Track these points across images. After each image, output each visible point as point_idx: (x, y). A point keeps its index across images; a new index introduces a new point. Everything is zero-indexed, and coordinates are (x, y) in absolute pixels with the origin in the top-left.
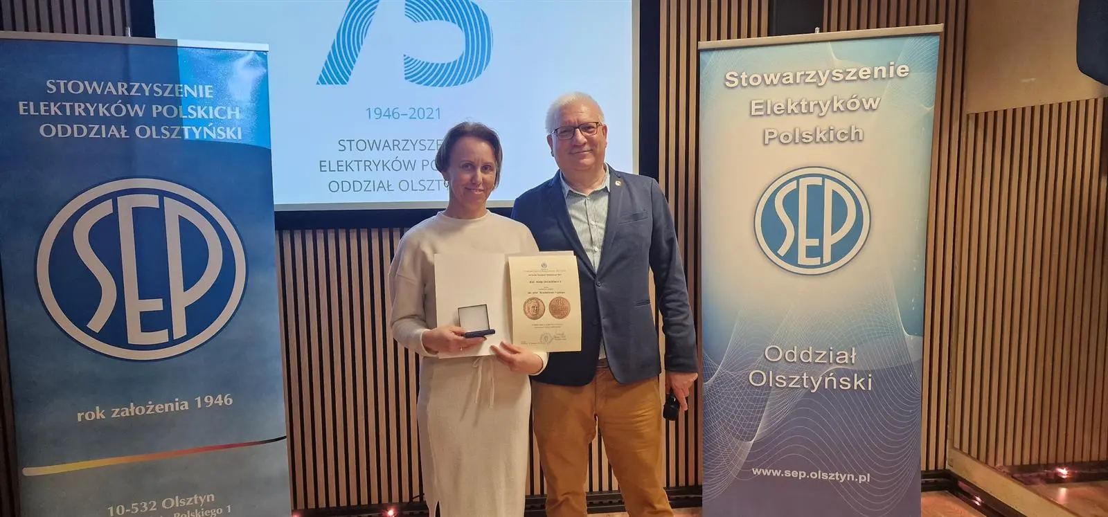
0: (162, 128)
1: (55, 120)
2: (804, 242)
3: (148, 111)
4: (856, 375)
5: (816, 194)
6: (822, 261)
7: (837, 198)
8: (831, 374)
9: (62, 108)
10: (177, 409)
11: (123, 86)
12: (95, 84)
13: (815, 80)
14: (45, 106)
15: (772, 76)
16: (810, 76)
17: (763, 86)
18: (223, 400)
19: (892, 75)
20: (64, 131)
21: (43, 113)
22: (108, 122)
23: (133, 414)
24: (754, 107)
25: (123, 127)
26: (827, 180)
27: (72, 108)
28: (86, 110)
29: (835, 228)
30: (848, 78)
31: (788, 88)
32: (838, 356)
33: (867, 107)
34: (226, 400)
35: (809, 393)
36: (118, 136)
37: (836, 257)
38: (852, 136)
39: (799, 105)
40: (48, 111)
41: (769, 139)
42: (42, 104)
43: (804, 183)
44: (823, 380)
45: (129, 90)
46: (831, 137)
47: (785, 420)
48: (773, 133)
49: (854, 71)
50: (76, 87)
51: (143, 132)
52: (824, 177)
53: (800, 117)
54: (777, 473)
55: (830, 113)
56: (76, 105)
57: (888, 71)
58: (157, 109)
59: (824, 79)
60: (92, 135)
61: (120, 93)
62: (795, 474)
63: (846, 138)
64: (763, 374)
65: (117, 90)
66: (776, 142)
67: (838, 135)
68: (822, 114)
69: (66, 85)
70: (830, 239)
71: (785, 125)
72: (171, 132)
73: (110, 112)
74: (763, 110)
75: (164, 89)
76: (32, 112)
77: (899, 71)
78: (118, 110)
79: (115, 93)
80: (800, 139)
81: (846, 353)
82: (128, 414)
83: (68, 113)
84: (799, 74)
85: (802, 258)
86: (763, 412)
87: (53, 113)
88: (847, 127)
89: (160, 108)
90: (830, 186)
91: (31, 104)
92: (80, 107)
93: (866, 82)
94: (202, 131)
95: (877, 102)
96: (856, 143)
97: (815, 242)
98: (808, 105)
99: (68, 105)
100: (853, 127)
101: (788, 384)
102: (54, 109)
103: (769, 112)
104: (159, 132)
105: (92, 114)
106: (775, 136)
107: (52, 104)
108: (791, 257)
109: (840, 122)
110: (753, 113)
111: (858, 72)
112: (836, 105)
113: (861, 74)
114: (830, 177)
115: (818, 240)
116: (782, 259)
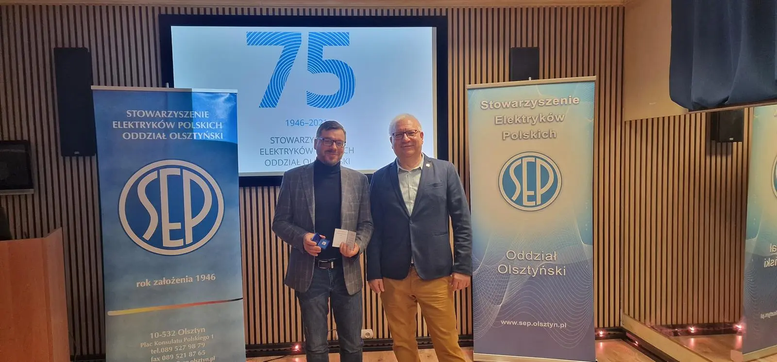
0: (183, 134)
1: (130, 130)
2: (526, 193)
3: (177, 125)
4: (557, 267)
5: (532, 166)
6: (536, 203)
7: (543, 168)
8: (543, 267)
9: (134, 125)
10: (187, 282)
11: (164, 113)
12: (150, 112)
13: (529, 105)
14: (126, 123)
15: (506, 103)
16: (527, 103)
17: (501, 109)
18: (210, 277)
19: (570, 103)
20: (135, 136)
21: (124, 127)
22: (156, 131)
23: (164, 284)
24: (497, 120)
25: (163, 134)
26: (537, 159)
27: (139, 124)
28: (146, 125)
29: (543, 185)
30: (547, 104)
31: (515, 109)
32: (546, 256)
33: (558, 120)
34: (212, 277)
35: (531, 277)
36: (161, 138)
37: (543, 201)
38: (551, 135)
39: (521, 118)
40: (128, 126)
41: (506, 137)
42: (124, 122)
43: (525, 161)
44: (539, 270)
45: (167, 114)
46: (538, 136)
47: (518, 293)
48: (507, 134)
49: (549, 101)
50: (141, 114)
51: (173, 136)
52: (536, 157)
53: (522, 125)
54: (515, 323)
55: (538, 123)
56: (141, 122)
57: (568, 101)
59: (534, 105)
60: (148, 138)
61: (163, 116)
62: (524, 323)
63: (547, 136)
64: (506, 266)
65: (161, 115)
66: (509, 138)
67: (543, 134)
68: (534, 123)
69: (136, 113)
70: (540, 191)
71: (514, 129)
72: (187, 136)
73: (157, 126)
74: (501, 122)
75: (184, 114)
76: (119, 127)
77: (574, 101)
78: (162, 125)
80: (522, 137)
81: (551, 255)
82: (162, 284)
83: (137, 127)
84: (520, 102)
85: (525, 202)
86: (506, 288)
88: (548, 131)
89: (182, 123)
90: (539, 162)
91: (119, 122)
92: (143, 124)
93: (556, 106)
94: (203, 135)
95: (563, 118)
96: (553, 139)
97: (532, 193)
98: (526, 118)
99: (137, 123)
100: (551, 131)
101: (519, 272)
103: (505, 122)
104: (181, 136)
105: (149, 127)
106: (509, 135)
107: (129, 122)
108: (519, 201)
109: (544, 128)
110: (497, 123)
111: (552, 101)
112: (541, 119)
113: (554, 102)
114: (539, 158)
115: (533, 192)
116: (514, 202)
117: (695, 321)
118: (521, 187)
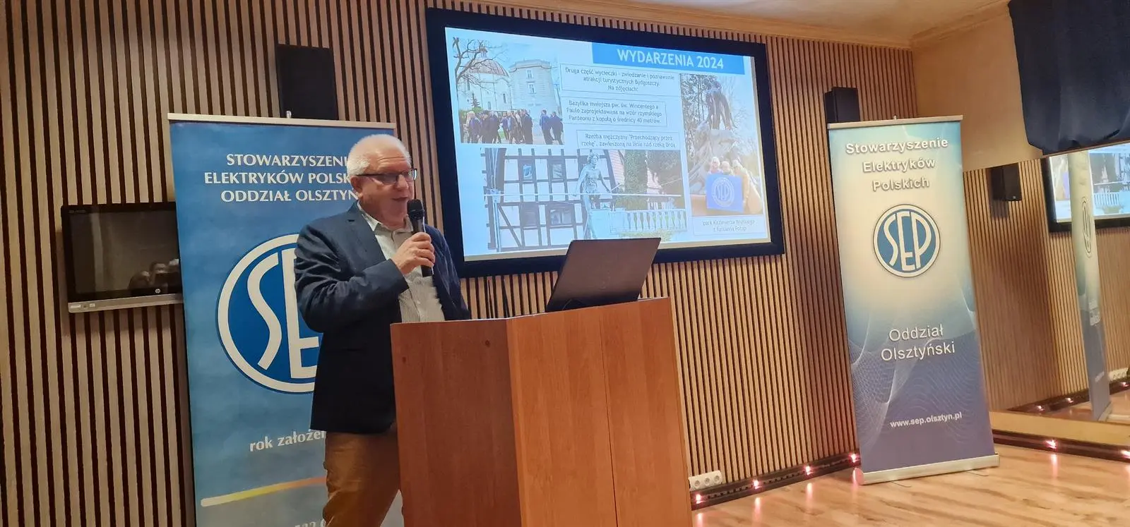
0: (316, 192)
1: (233, 187)
2: (905, 255)
3: (306, 178)
5: (907, 221)
7: (920, 226)
9: (239, 178)
11: (286, 158)
12: (264, 157)
13: (898, 149)
14: (226, 175)
15: (873, 146)
16: (895, 146)
17: (869, 153)
20: (241, 196)
21: (223, 182)
22: (275, 187)
24: (865, 166)
25: (286, 192)
26: (912, 213)
27: (247, 177)
28: (258, 178)
29: (921, 245)
30: (916, 147)
31: (883, 154)
32: (932, 332)
33: (929, 165)
36: (282, 200)
37: (924, 262)
38: (922, 184)
39: (891, 164)
40: (229, 180)
41: (877, 187)
42: (223, 174)
43: (900, 215)
44: (926, 350)
45: (291, 161)
46: (911, 185)
49: (918, 143)
50: (250, 160)
51: (302, 195)
52: (910, 211)
55: (908, 169)
56: (250, 174)
57: (937, 143)
58: (312, 176)
59: (903, 148)
60: (262, 199)
61: (284, 165)
63: (920, 185)
65: (281, 161)
66: (880, 189)
67: (915, 184)
68: (904, 170)
69: (242, 158)
70: (919, 252)
71: (884, 178)
72: (323, 195)
73: (276, 181)
74: (870, 169)
75: (317, 160)
76: (215, 182)
77: (943, 143)
78: (283, 178)
79: (280, 164)
80: (895, 187)
81: (937, 329)
83: (244, 182)
84: (888, 145)
85: (904, 266)
86: (892, 379)
87: (232, 182)
88: (920, 179)
89: (314, 175)
90: (915, 217)
91: (215, 174)
92: (253, 176)
93: (926, 150)
94: (347, 195)
95: (933, 162)
96: (926, 188)
97: (910, 255)
98: (896, 164)
99: (243, 174)
100: (923, 179)
101: (906, 356)
102: (233, 178)
103: (874, 170)
104: (314, 196)
105: (262, 182)
106: (879, 185)
107: (231, 174)
108: (898, 266)
109: (915, 176)
110: (865, 170)
111: (920, 145)
112: (912, 164)
113: (923, 145)
115: (911, 253)
116: (891, 267)
118: (898, 249)
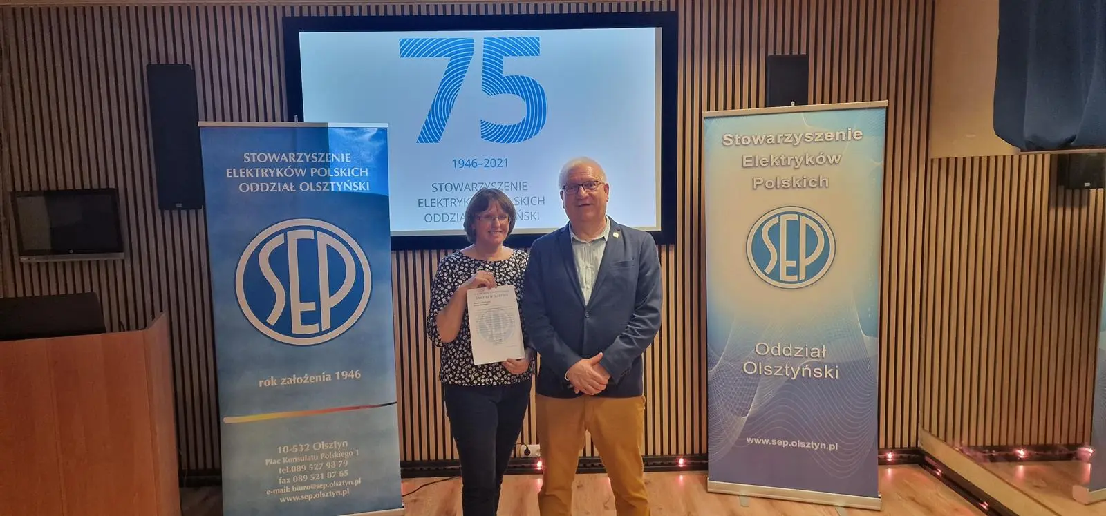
0: (317, 184)
1: (249, 180)
2: (785, 264)
3: (308, 173)
4: (826, 366)
5: (793, 227)
6: (799, 278)
7: (809, 230)
8: (807, 366)
9: (253, 172)
10: (325, 380)
11: (292, 156)
12: (274, 155)
13: (791, 141)
14: (243, 171)
15: (759, 137)
17: (752, 145)
18: (354, 374)
19: (849, 138)
21: (241, 176)
22: (282, 180)
24: (745, 161)
25: (291, 184)
26: (800, 216)
27: (260, 172)
28: (269, 173)
29: (809, 253)
30: (816, 139)
31: (771, 147)
34: (356, 374)
35: (789, 380)
36: (288, 190)
38: (820, 184)
39: (779, 159)
40: (245, 174)
42: (241, 170)
43: (784, 218)
44: (801, 370)
45: (296, 158)
46: (804, 184)
47: (771, 401)
48: (760, 181)
49: (821, 135)
50: (262, 158)
51: (305, 187)
52: (799, 214)
54: (766, 442)
55: (803, 165)
56: (263, 169)
57: (847, 135)
58: (314, 170)
59: (798, 141)
60: (272, 190)
61: (290, 161)
62: (779, 443)
64: (754, 364)
65: (288, 159)
69: (256, 156)
70: (805, 262)
71: (768, 174)
72: (323, 186)
73: (283, 174)
74: (752, 163)
76: (235, 176)
77: (855, 135)
78: (289, 172)
79: (287, 161)
80: (781, 185)
81: (819, 350)
83: (257, 175)
84: (779, 137)
85: (783, 276)
86: (754, 394)
87: (248, 176)
88: (817, 177)
89: (316, 170)
90: (804, 222)
91: (234, 169)
92: (265, 171)
94: (343, 185)
96: (824, 189)
97: (793, 264)
98: (787, 159)
99: (257, 169)
100: (821, 177)
101: (774, 372)
102: (248, 173)
103: (757, 165)
104: (315, 187)
105: (272, 175)
106: (761, 183)
107: (247, 169)
108: (775, 275)
109: (812, 173)
110: (745, 165)
112: (807, 160)
113: (826, 136)
114: (803, 214)
115: (795, 262)
116: (769, 276)
117: (1026, 442)
118: (778, 256)
